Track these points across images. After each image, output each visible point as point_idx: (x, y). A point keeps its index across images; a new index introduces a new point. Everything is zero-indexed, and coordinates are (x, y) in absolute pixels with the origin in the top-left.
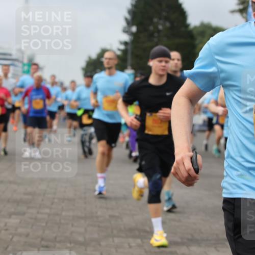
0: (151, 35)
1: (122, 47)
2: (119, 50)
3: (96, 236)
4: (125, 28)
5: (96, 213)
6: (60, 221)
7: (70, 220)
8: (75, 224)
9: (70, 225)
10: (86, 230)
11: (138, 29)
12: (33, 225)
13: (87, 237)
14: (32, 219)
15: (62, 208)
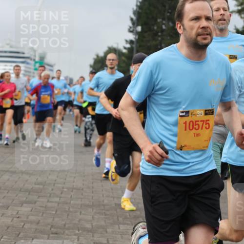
0: (156, 34)
1: (128, 46)
2: (125, 48)
3: (103, 223)
4: (130, 27)
5: (103, 201)
6: (69, 209)
7: (79, 209)
8: (83, 212)
9: (79, 213)
10: (93, 217)
11: (142, 29)
12: (43, 213)
13: (94, 224)
14: (42, 207)
15: (71, 197)
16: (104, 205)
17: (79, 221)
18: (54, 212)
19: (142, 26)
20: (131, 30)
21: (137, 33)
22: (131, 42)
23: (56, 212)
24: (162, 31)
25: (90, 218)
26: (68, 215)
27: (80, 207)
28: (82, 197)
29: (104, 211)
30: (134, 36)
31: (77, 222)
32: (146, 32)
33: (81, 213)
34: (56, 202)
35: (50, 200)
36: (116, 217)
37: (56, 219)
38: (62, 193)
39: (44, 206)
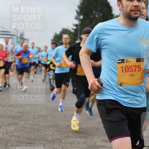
0: (92, 20)
1: (75, 28)
2: (73, 29)
3: (59, 137)
4: (76, 16)
5: (59, 124)
6: (38, 128)
7: (44, 128)
8: (47, 130)
9: (44, 131)
10: (53, 133)
11: (84, 17)
12: (22, 131)
13: (54, 138)
14: (22, 127)
15: (40, 121)
16: (60, 126)
17: (45, 136)
18: (29, 130)
19: (83, 15)
20: (77, 18)
21: (80, 20)
22: (77, 25)
23: (30, 130)
24: (96, 18)
25: (51, 134)
26: (38, 132)
31: (43, 136)
32: (86, 19)
34: (30, 124)
35: (27, 123)
36: (67, 133)
37: (30, 135)
38: (34, 118)
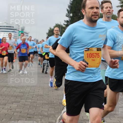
1: (66, 23)
2: (64, 25)
3: (53, 112)
4: (67, 14)
5: (53, 102)
6: (36, 105)
7: (41, 105)
8: (43, 107)
9: (41, 108)
10: (48, 110)
11: (73, 15)
13: (49, 113)
15: (37, 99)
16: (54, 104)
17: (41, 111)
18: (29, 107)
19: (73, 13)
20: (67, 15)
21: (70, 17)
22: (67, 21)
25: (47, 110)
26: (36, 108)
27: (42, 104)
28: (43, 99)
29: (54, 106)
30: (69, 19)
31: (40, 112)
32: (75, 16)
33: (42, 107)
34: (29, 102)
35: (27, 101)
36: (60, 110)
37: (30, 111)
38: (33, 97)
39: (24, 104)
